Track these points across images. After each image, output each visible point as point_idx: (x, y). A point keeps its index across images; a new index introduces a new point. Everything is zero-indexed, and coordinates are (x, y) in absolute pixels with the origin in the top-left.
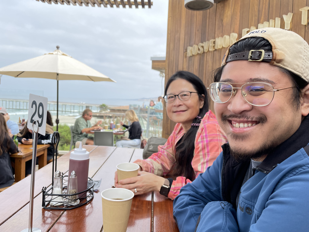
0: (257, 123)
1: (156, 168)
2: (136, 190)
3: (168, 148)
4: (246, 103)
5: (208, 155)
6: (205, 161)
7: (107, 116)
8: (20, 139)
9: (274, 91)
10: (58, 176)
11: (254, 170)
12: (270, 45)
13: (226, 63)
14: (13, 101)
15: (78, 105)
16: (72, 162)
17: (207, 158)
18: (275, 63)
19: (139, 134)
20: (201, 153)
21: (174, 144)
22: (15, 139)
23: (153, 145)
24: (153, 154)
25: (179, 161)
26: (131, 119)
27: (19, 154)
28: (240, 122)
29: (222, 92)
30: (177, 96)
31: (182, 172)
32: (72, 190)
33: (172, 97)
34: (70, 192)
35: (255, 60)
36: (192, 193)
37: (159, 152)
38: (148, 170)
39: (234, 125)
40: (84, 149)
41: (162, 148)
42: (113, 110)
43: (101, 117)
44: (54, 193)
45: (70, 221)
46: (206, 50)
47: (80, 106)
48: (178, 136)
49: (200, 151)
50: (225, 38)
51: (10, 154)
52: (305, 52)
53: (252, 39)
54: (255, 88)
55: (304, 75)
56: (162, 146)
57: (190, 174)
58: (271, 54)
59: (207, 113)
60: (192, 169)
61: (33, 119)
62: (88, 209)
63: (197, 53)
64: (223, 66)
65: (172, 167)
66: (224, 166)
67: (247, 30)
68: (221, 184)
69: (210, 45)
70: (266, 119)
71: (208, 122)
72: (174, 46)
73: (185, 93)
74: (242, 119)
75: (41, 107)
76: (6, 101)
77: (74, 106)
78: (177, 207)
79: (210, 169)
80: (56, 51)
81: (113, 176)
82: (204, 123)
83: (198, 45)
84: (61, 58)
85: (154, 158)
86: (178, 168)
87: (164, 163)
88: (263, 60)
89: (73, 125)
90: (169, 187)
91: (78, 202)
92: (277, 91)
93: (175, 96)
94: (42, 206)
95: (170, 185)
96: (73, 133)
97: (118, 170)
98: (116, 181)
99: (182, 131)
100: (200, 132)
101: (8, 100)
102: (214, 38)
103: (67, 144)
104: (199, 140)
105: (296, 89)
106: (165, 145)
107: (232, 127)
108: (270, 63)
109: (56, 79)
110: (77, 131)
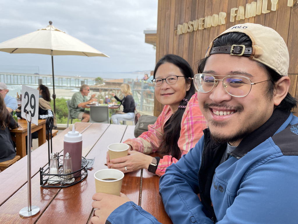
0: (235, 111)
1: (146, 146)
2: (127, 168)
3: (157, 127)
4: (226, 93)
5: (193, 135)
6: (190, 141)
7: (102, 89)
8: (19, 115)
9: (252, 84)
10: (54, 158)
11: (229, 155)
12: (250, 40)
13: (210, 55)
14: (10, 75)
15: (75, 78)
16: (66, 144)
17: (192, 138)
18: (254, 58)
19: (133, 108)
20: (186, 134)
21: (163, 124)
22: (14, 115)
23: (144, 123)
24: (143, 133)
25: (166, 141)
26: (125, 91)
27: (19, 129)
28: (220, 111)
29: (205, 82)
30: (164, 80)
31: (170, 150)
32: (66, 170)
33: (160, 81)
34: (65, 172)
35: (236, 54)
36: (176, 172)
37: (148, 131)
38: (138, 149)
39: (215, 112)
40: (77, 132)
41: (152, 127)
42: (108, 84)
43: (97, 90)
44: (50, 173)
45: (66, 197)
46: (196, 28)
47: (76, 79)
48: (167, 116)
49: (186, 132)
50: (214, 17)
51: (10, 129)
52: (280, 48)
53: (234, 35)
54: (235, 80)
55: (278, 69)
56: (152, 126)
57: (177, 153)
58: (250, 49)
59: (193, 96)
60: (178, 148)
61: (26, 109)
62: (82, 186)
63: (187, 32)
64: (207, 58)
65: (161, 146)
66: (204, 148)
67: (236, 10)
68: (200, 163)
69: (200, 23)
70: (243, 108)
71: (193, 105)
72: (165, 23)
73: (172, 77)
74: (222, 108)
75: (33, 99)
76: (4, 75)
77: (70, 79)
78: (163, 185)
79: (192, 150)
80: (48, 26)
81: (105, 155)
82: (190, 106)
83: (188, 24)
84: (54, 33)
85: (144, 136)
86: (165, 147)
87: (154, 141)
88: (244, 54)
89: (70, 98)
90: (156, 165)
91: (73, 180)
92: (254, 84)
93: (163, 80)
94: (40, 185)
95: (158, 164)
96: (70, 107)
97: (109, 150)
98: (108, 161)
99: (170, 112)
100: (186, 115)
101: (5, 74)
102: (204, 17)
103: (65, 117)
104: (185, 122)
105: (270, 82)
106: (155, 125)
107: (213, 114)
108: (250, 58)
109: (51, 54)
110: (74, 105)
